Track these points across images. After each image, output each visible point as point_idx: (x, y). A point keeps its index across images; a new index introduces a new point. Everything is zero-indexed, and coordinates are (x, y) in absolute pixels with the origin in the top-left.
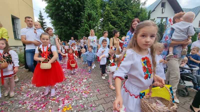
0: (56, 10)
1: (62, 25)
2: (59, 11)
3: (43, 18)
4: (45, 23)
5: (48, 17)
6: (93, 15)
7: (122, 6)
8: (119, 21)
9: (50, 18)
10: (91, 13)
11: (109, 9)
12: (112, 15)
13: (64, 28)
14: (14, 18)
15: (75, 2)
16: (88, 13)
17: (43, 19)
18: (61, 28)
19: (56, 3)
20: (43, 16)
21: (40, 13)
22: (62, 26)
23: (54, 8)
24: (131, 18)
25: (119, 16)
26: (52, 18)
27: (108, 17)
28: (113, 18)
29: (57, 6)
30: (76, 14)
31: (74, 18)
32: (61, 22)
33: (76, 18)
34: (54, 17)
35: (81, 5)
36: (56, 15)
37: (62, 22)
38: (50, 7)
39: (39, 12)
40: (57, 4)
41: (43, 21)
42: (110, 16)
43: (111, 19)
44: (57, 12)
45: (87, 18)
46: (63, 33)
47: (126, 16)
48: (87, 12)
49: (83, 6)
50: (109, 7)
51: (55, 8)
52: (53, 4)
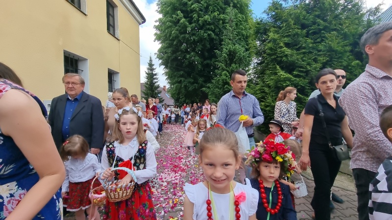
0: (174, 52)
1: (182, 76)
2: (178, 54)
3: (154, 67)
4: (156, 75)
5: (161, 65)
6: (238, 53)
7: (311, 26)
8: (303, 61)
9: (163, 67)
10: (235, 49)
11: (276, 36)
12: (285, 48)
13: (184, 81)
14: (112, 72)
15: (205, 34)
16: (230, 51)
17: (154, 69)
18: (180, 82)
19: (174, 41)
20: (153, 65)
21: (151, 60)
22: (181, 79)
23: (169, 50)
24: (339, 49)
25: (304, 48)
26: (166, 67)
27: (275, 54)
28: (286, 56)
29: (176, 45)
30: (206, 54)
31: (202, 63)
32: (180, 71)
33: (205, 62)
34: (169, 65)
35: (215, 37)
36: (173, 60)
37: (182, 70)
38: (164, 49)
39: (149, 59)
40: (175, 43)
41: (153, 72)
42: (281, 51)
43: (282, 57)
44: (174, 55)
45: (226, 61)
46: (183, 91)
47: (325, 46)
48: (227, 49)
49: (220, 38)
50: (276, 32)
51: (171, 49)
52: (169, 44)
